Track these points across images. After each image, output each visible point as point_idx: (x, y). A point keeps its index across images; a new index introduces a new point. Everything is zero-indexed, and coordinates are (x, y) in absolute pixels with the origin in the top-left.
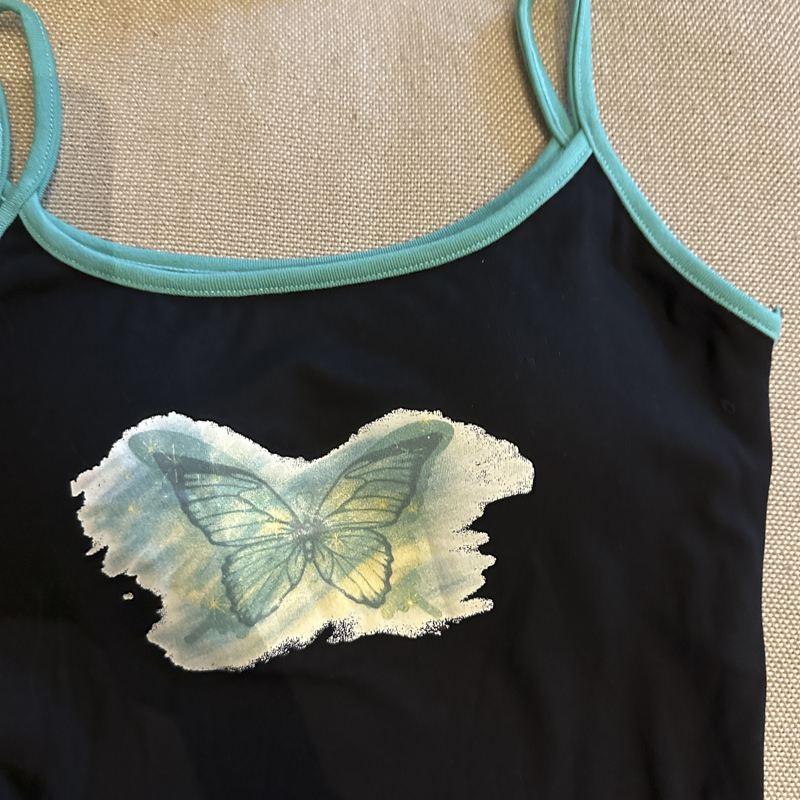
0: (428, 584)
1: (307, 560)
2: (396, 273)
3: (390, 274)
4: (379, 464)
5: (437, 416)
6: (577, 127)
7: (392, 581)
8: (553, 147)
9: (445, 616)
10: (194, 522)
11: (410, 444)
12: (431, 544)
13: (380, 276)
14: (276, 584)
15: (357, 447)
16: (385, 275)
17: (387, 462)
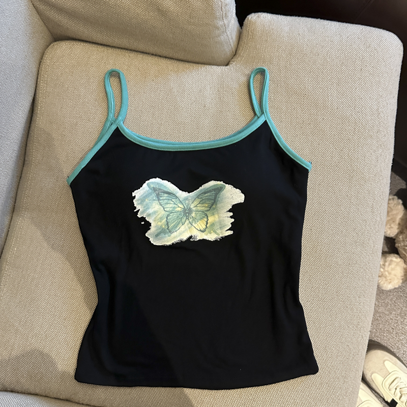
0: (217, 227)
1: (186, 218)
2: (214, 147)
3: (212, 148)
4: (207, 195)
5: (222, 183)
6: (263, 113)
7: (208, 226)
8: (256, 117)
9: (221, 236)
10: (161, 205)
11: (214, 190)
12: (218, 216)
13: (209, 148)
14: (179, 224)
15: (201, 190)
16: (211, 148)
17: (209, 194)
